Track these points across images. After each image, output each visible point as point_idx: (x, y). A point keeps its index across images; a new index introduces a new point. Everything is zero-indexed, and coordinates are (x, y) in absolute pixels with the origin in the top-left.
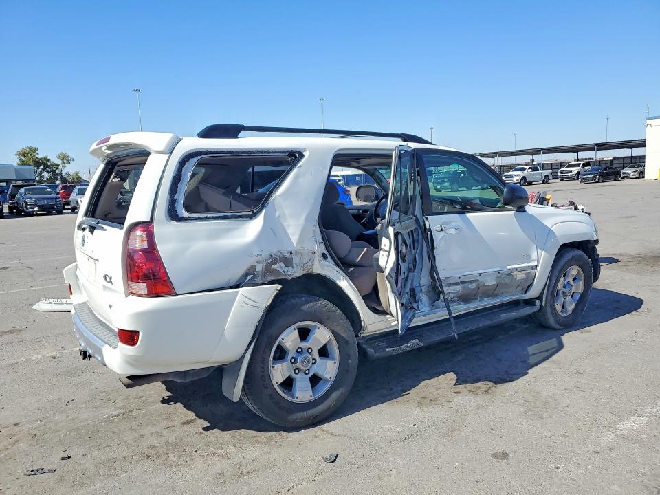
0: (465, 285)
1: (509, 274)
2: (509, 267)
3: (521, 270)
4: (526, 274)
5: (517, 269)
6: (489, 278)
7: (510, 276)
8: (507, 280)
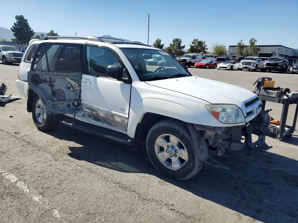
0: (92, 111)
1: (113, 115)
2: (113, 112)
3: (120, 116)
4: (121, 120)
5: (117, 115)
6: (102, 113)
7: (112, 117)
8: (111, 118)
